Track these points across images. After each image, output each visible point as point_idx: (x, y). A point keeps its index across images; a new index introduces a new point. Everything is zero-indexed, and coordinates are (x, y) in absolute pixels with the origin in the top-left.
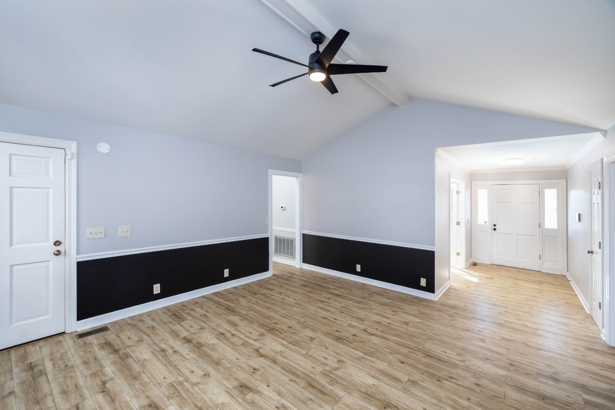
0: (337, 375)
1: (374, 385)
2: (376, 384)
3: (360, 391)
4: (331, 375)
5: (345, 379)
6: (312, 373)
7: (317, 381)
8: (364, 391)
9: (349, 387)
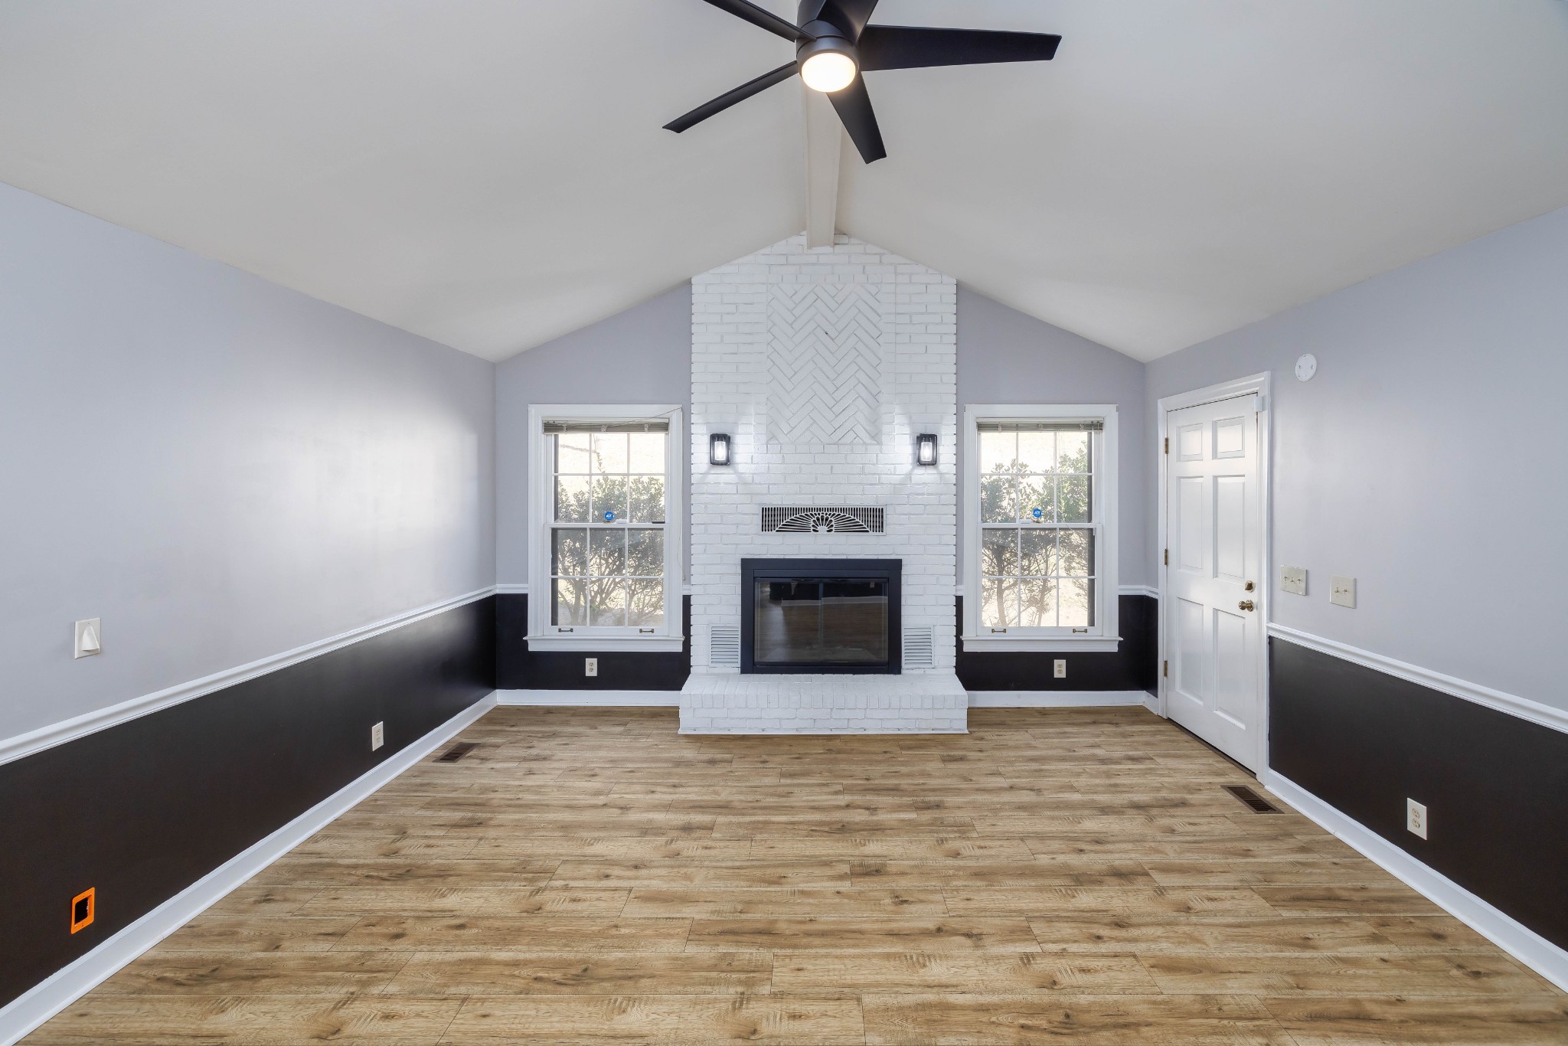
0: (728, 983)
1: (624, 1011)
2: (619, 1017)
3: (652, 976)
4: (743, 976)
5: (703, 984)
6: (790, 957)
7: (760, 947)
8: (644, 981)
9: (682, 973)
